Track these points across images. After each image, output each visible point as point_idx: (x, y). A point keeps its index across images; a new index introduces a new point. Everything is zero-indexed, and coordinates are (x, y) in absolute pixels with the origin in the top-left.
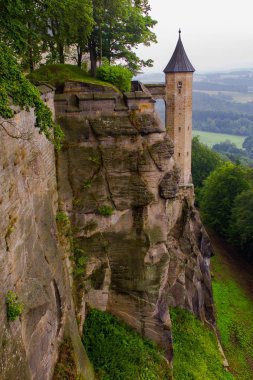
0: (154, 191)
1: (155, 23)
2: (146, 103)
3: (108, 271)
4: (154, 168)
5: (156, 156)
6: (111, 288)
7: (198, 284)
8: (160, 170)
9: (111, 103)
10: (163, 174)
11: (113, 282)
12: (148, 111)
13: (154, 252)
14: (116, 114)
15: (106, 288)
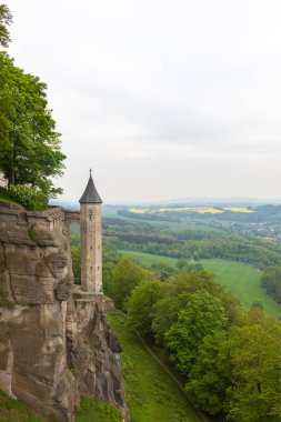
0: (51, 293)
1: (64, 157)
2: (43, 221)
3: (11, 355)
4: (50, 275)
5: (51, 265)
6: (14, 370)
7: (107, 373)
8: (55, 277)
9: (14, 218)
10: (57, 281)
11: (16, 365)
12: (45, 228)
13: (51, 344)
14: (18, 227)
15: (9, 369)
